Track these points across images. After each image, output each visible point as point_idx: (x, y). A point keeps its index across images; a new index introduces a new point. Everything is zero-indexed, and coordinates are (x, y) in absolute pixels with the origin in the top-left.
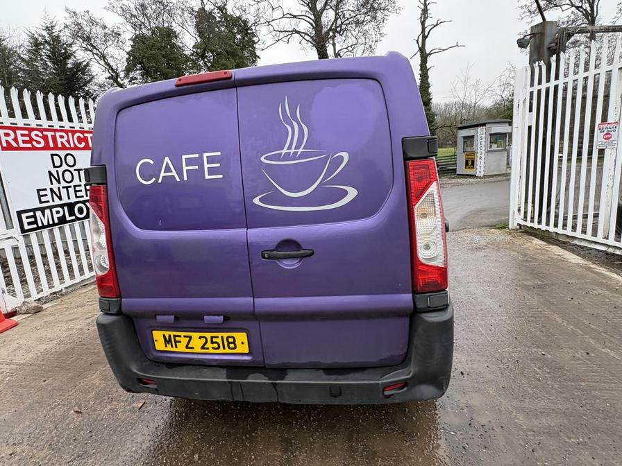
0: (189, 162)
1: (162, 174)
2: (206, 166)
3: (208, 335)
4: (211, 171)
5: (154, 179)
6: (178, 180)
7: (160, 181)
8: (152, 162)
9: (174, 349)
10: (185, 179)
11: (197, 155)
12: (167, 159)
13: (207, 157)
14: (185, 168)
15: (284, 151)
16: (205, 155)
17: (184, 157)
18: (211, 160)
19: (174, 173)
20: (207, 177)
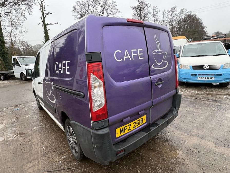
0: (134, 52)
1: (125, 57)
2: (139, 54)
3: (136, 121)
4: (141, 56)
5: (122, 59)
6: (131, 59)
7: (124, 60)
8: (121, 52)
9: (124, 133)
10: (133, 59)
11: (136, 50)
12: (126, 51)
13: (139, 51)
14: (133, 55)
15: (157, 50)
16: (138, 50)
17: (132, 50)
18: (140, 52)
19: (129, 57)
20: (140, 58)
